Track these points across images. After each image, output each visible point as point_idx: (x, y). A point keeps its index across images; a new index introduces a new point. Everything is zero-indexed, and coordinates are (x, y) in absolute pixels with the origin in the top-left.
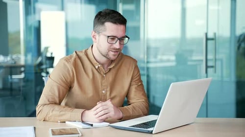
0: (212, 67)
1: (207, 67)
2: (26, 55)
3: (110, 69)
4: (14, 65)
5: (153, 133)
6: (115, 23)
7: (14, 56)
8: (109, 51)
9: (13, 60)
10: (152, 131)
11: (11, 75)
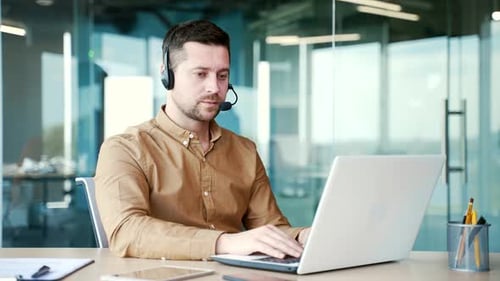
0: (459, 170)
1: (449, 170)
2: (75, 158)
3: (214, 142)
4: (54, 175)
5: (299, 272)
6: (205, 41)
7: (54, 161)
8: (198, 103)
9: (52, 165)
10: (297, 268)
11: (45, 202)
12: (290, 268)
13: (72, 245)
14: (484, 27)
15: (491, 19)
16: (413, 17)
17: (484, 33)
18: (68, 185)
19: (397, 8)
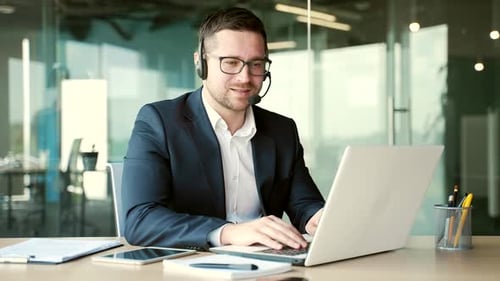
5: (306, 264)
10: (304, 260)
11: (10, 195)
12: (296, 261)
13: (37, 235)
14: (404, 37)
15: (409, 30)
16: (345, 27)
17: (405, 42)
18: (27, 180)
19: (331, 18)
